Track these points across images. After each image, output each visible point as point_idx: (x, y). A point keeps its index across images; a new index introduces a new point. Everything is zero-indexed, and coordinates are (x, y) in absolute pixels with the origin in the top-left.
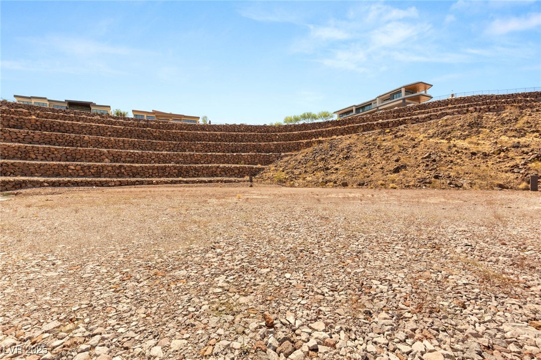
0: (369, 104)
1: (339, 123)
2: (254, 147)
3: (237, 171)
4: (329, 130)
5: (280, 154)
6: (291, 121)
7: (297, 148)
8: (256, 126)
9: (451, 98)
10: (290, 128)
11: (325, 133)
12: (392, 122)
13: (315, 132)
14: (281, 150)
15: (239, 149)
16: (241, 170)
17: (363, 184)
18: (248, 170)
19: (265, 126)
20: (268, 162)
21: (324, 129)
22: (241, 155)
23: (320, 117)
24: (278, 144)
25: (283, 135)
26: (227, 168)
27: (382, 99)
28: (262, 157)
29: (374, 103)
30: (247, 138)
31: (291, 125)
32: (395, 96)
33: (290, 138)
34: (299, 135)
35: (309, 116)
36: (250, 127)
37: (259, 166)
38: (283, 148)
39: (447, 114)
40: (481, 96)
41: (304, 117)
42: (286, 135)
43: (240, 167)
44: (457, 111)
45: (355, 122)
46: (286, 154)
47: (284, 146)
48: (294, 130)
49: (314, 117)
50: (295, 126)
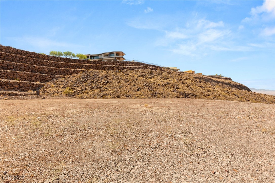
0: (98, 56)
1: (92, 63)
2: (29, 68)
3: (17, 86)
4: (87, 65)
5: (55, 76)
6: (56, 54)
7: (67, 73)
8: (26, 52)
9: (133, 61)
10: (57, 59)
11: (84, 66)
12: (120, 67)
13: (78, 65)
14: (54, 73)
15: (12, 67)
16: (21, 85)
17: (128, 96)
18: (29, 85)
19: (34, 53)
20: (44, 80)
21: (84, 64)
22: (16, 72)
23: (78, 56)
24: (51, 69)
25: (53, 63)
26: (4, 82)
27: (105, 55)
28: (38, 76)
29: (100, 56)
30: (18, 59)
31: (57, 57)
32: (111, 55)
33: (59, 66)
34: (65, 65)
35: (69, 54)
36: (20, 51)
37: (38, 83)
38: (56, 72)
39: (141, 68)
40: (142, 63)
41: (66, 54)
42: (55, 63)
43: (20, 83)
44: (144, 68)
45: (101, 64)
46: (59, 76)
47: (56, 70)
48: (60, 61)
49: (74, 56)
50: (61, 58)
